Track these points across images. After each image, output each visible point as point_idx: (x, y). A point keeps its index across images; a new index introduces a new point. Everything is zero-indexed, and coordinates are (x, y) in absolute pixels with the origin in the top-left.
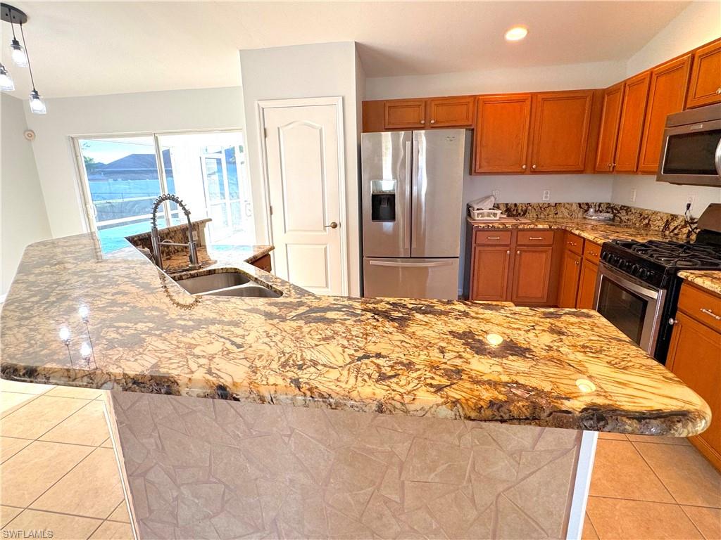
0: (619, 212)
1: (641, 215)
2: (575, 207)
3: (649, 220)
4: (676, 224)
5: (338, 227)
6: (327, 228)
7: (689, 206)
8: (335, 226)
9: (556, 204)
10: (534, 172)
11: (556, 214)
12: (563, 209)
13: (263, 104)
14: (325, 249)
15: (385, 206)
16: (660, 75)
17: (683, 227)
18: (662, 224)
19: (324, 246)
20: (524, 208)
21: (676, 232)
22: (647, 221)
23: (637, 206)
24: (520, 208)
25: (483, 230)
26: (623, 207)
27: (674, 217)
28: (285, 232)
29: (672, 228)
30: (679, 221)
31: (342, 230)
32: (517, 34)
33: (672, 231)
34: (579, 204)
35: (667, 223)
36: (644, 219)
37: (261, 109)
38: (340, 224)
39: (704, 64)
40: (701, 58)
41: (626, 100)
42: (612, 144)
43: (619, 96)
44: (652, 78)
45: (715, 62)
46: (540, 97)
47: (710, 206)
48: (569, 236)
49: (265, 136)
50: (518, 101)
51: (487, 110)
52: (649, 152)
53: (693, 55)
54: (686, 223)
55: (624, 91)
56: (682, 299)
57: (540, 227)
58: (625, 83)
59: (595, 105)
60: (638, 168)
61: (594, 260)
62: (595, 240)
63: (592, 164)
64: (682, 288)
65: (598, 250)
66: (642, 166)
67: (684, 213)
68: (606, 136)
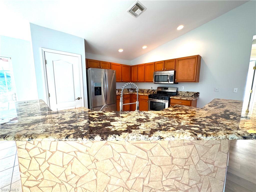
0: (135, 90)
3: (143, 91)
4: (150, 91)
5: (80, 99)
6: (76, 100)
8: (79, 99)
13: (44, 50)
16: (147, 65)
18: (146, 91)
19: (75, 107)
28: (57, 104)
31: (82, 100)
32: (121, 51)
35: (148, 91)
37: (43, 52)
38: (81, 98)
39: (158, 65)
40: (157, 63)
41: (139, 69)
42: (136, 77)
43: (136, 68)
44: (145, 65)
45: (160, 64)
46: (122, 65)
47: (158, 87)
48: (134, 95)
49: (46, 63)
50: (118, 65)
51: (113, 66)
52: (147, 78)
53: (155, 63)
54: (152, 91)
55: (138, 67)
56: (172, 101)
57: (128, 94)
58: (138, 65)
59: (130, 69)
60: (145, 81)
61: (145, 99)
62: (144, 95)
63: (131, 80)
64: (171, 99)
65: (146, 97)
66: (146, 81)
67: (151, 89)
68: (134, 75)
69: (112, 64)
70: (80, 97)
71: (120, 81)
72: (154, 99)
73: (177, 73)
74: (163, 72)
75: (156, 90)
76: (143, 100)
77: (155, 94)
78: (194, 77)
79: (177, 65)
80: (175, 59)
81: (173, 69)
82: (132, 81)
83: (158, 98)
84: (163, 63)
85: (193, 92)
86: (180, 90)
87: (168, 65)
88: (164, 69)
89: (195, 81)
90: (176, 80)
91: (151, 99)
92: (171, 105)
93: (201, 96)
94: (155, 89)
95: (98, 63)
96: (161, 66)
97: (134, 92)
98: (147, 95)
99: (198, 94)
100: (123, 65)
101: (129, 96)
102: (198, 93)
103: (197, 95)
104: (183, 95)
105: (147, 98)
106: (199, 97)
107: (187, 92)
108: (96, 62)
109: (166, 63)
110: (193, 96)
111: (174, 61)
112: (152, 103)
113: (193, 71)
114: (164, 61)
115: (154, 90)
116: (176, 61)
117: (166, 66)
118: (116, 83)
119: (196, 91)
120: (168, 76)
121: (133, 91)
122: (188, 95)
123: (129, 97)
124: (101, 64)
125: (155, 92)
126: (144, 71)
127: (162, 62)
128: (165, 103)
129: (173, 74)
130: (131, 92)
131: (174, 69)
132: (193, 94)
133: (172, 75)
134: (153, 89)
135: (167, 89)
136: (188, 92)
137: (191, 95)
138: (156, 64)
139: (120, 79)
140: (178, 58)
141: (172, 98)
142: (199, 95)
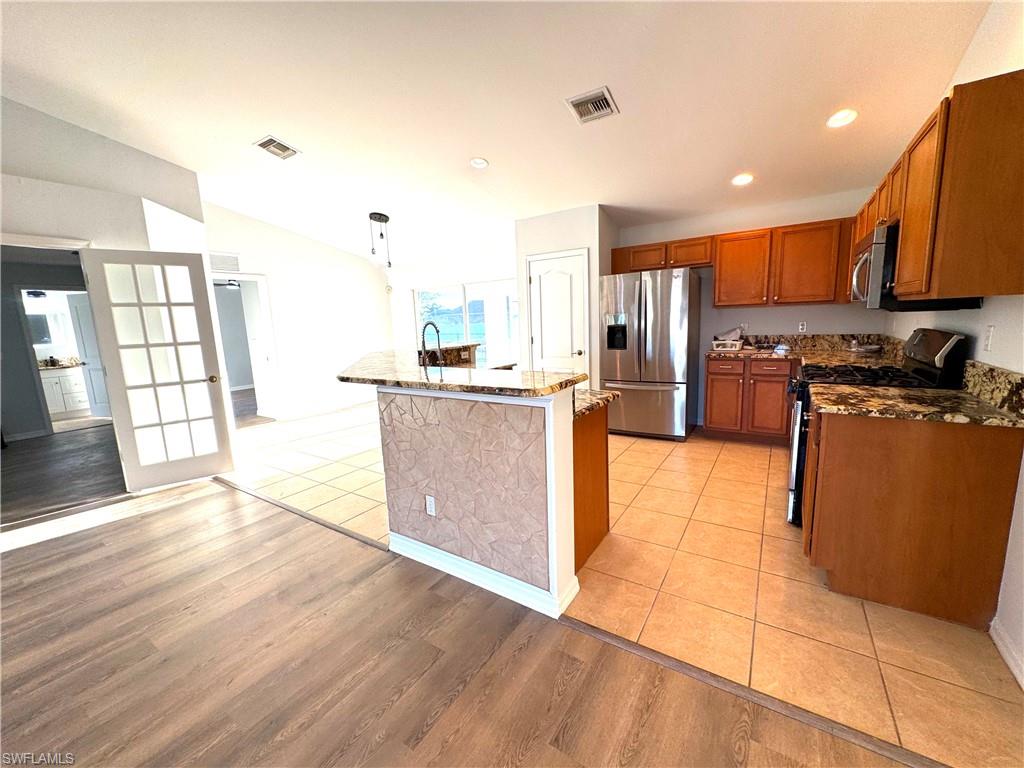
2: (836, 339)
5: (583, 354)
6: (574, 355)
8: (580, 353)
9: (813, 336)
10: (777, 303)
11: (814, 346)
12: (822, 341)
15: (619, 335)
20: (776, 340)
24: (771, 340)
25: (716, 359)
28: (542, 358)
31: (586, 356)
32: (743, 180)
34: (843, 336)
37: (528, 263)
49: (530, 283)
50: (756, 237)
69: (722, 241)
70: (583, 351)
84: (887, 182)
86: (979, 353)
87: (894, 194)
89: (926, 289)
100: (789, 230)
107: (990, 369)
109: (891, 179)
110: (1005, 409)
116: (904, 164)
132: (1006, 394)
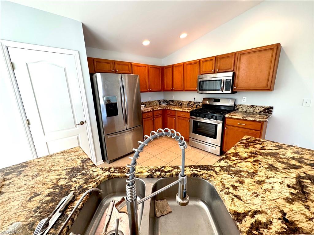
0: (169, 102)
1: (178, 102)
2: (157, 102)
3: (182, 103)
4: (191, 104)
5: (85, 123)
6: (77, 126)
7: (194, 99)
8: (82, 123)
11: (153, 104)
13: (6, 43)
14: (78, 138)
16: (188, 64)
17: (194, 104)
18: (186, 104)
19: (77, 136)
21: (192, 106)
22: (181, 104)
23: (175, 100)
25: (145, 113)
26: (170, 101)
27: (190, 102)
28: (44, 135)
29: (190, 105)
30: (193, 103)
31: (87, 125)
32: (146, 43)
33: (191, 106)
35: (188, 104)
36: (180, 103)
37: (5, 48)
38: (86, 121)
39: (204, 63)
40: (204, 61)
41: (174, 70)
42: (171, 83)
43: (171, 69)
44: (184, 65)
45: (208, 63)
46: (149, 66)
47: (204, 98)
48: (167, 111)
49: (13, 68)
50: (144, 67)
51: (135, 68)
52: (188, 85)
53: (200, 60)
54: (195, 103)
55: (173, 67)
56: (228, 122)
57: (159, 109)
58: (173, 65)
59: (162, 71)
60: (184, 89)
61: (184, 116)
62: (184, 110)
63: (163, 89)
64: (227, 119)
65: (186, 114)
66: (186, 89)
67: (194, 101)
68: (168, 80)
69: (135, 66)
70: (84, 121)
71: (147, 91)
72: (198, 118)
73: (237, 76)
74: (212, 75)
75: (200, 103)
76: (182, 118)
77: (200, 109)
78: (268, 83)
79: (238, 62)
80: (235, 53)
81: (230, 70)
82: (165, 90)
83: (205, 117)
84: (214, 60)
85: (262, 106)
86: (239, 103)
87: (223, 64)
88: (214, 71)
89: (269, 88)
90: (235, 87)
91: (195, 117)
92: (226, 128)
93: (275, 112)
94: (199, 101)
95: (111, 64)
96: (210, 66)
97: (167, 105)
98: (187, 112)
99: (271, 110)
100: (151, 66)
101: (160, 112)
102: (272, 108)
103: (268, 111)
104: (245, 110)
105: (188, 116)
106: (271, 114)
107: (251, 106)
108: (107, 63)
109: (219, 59)
110: (262, 113)
111: (234, 56)
112: (195, 123)
113: (267, 72)
114: (216, 57)
115: (197, 102)
116: (236, 56)
117: (218, 64)
118: (141, 94)
119: (267, 105)
120: (222, 82)
121: (166, 103)
122: (254, 110)
123: (161, 114)
124: (116, 65)
125: (200, 106)
126: (183, 74)
127: (212, 58)
128: (217, 124)
129: (231, 78)
130: (164, 105)
131: (232, 69)
132: (262, 110)
133: (230, 80)
134: (196, 100)
135: (219, 101)
136: (253, 106)
137: (258, 111)
138: (202, 62)
139: (147, 88)
140: (239, 51)
141: (229, 118)
142: (272, 112)
